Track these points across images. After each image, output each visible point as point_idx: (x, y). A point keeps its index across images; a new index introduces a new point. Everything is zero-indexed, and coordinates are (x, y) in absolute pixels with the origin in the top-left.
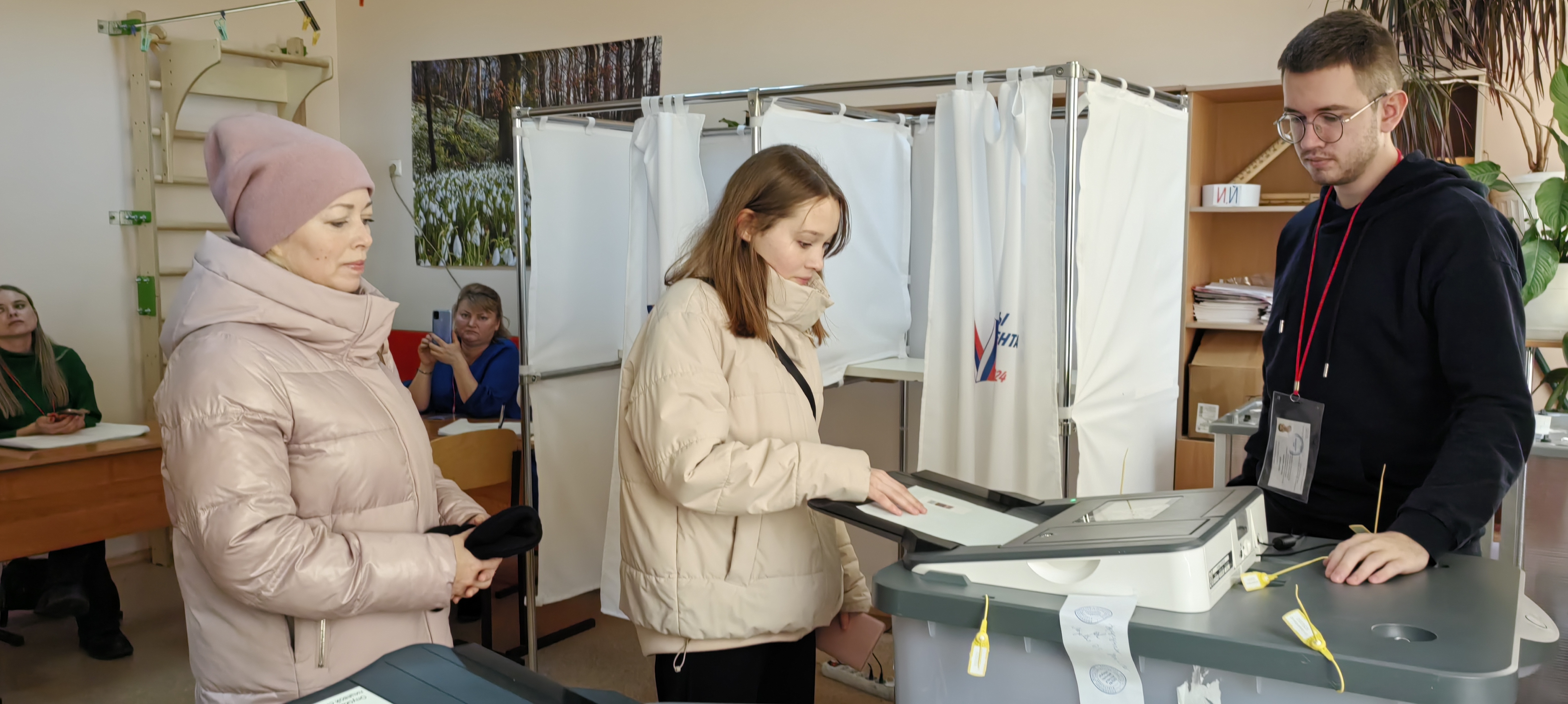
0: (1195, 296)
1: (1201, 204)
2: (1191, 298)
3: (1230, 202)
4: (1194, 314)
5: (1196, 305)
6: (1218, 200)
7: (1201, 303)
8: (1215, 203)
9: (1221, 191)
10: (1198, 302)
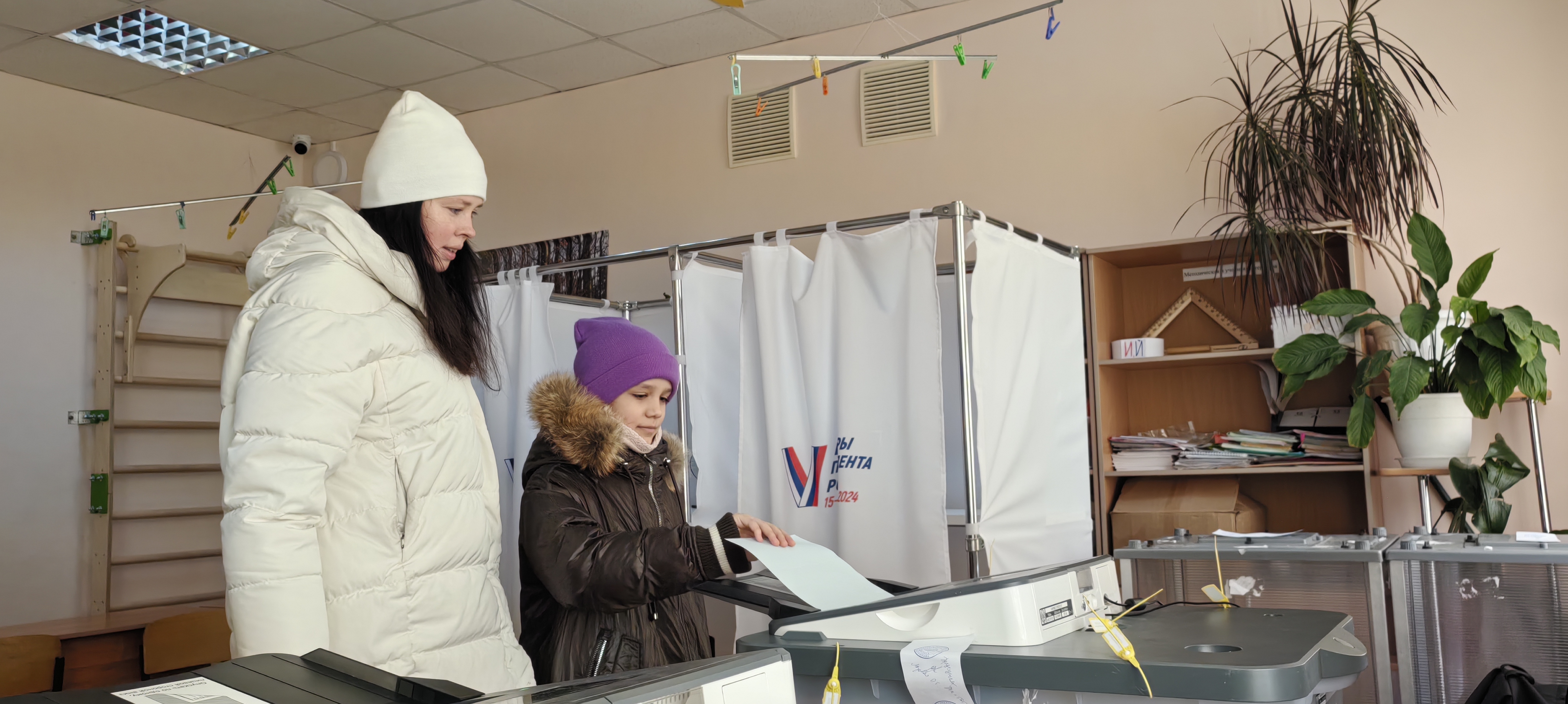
0: (1112, 447)
1: (1111, 357)
2: (1108, 449)
3: (1137, 355)
4: (1113, 464)
5: (1114, 455)
6: (1126, 354)
7: (1119, 453)
8: (1123, 357)
9: (1128, 346)
10: (1116, 452)
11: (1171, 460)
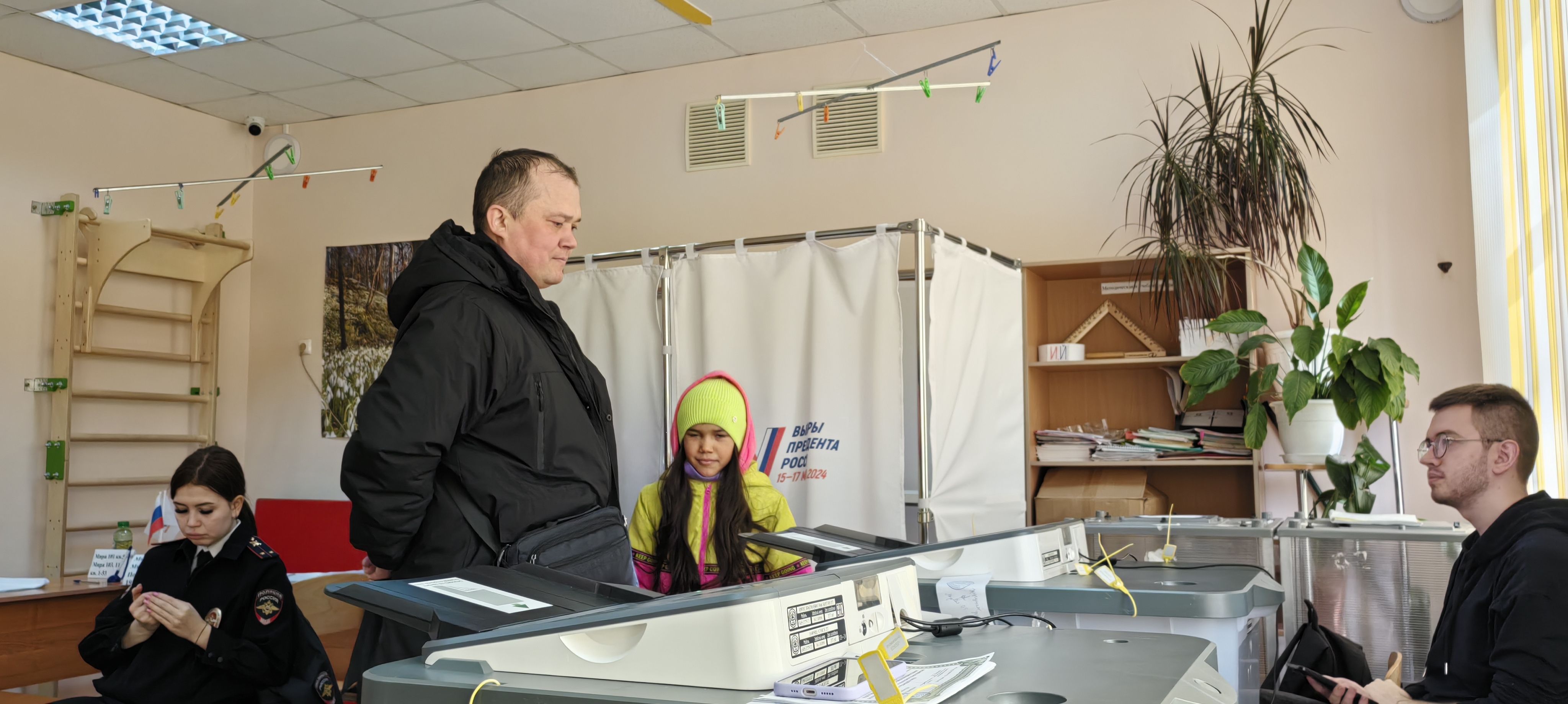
0: (1037, 440)
1: (1038, 359)
2: (1034, 442)
3: (1061, 358)
4: (1037, 455)
5: (1038, 447)
6: (1052, 357)
7: (1043, 446)
8: (1049, 359)
9: (1053, 350)
10: (1040, 444)
11: (1088, 452)
